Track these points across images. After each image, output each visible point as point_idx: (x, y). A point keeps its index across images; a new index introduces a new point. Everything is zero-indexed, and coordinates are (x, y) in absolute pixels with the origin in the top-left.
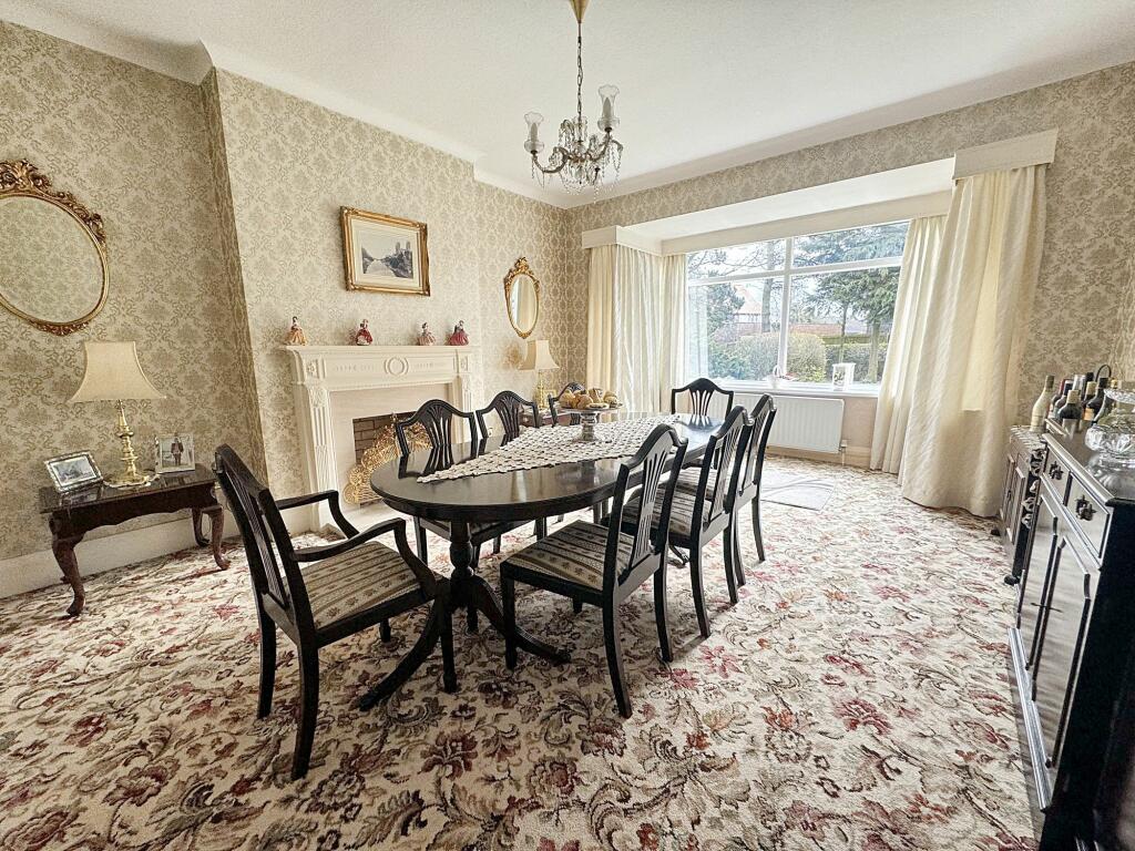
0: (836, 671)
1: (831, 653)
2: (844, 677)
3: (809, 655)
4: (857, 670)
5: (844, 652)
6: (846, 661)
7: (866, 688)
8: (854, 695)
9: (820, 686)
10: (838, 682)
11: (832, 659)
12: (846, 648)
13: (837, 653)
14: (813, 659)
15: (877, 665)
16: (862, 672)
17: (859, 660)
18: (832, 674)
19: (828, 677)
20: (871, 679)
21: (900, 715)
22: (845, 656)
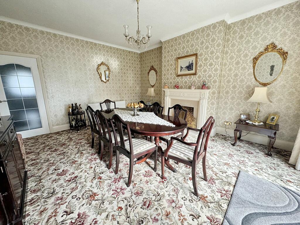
0: (73, 176)
1: (78, 178)
2: (71, 176)
3: (81, 174)
4: (69, 180)
5: (75, 181)
6: (73, 180)
7: (65, 178)
8: (66, 175)
9: (74, 171)
10: (71, 174)
11: (76, 177)
12: (75, 182)
13: (76, 179)
14: (79, 174)
15: (65, 185)
16: (68, 180)
17: (70, 182)
18: (73, 175)
19: (73, 174)
20: (65, 180)
21: (55, 179)
22: (74, 180)
